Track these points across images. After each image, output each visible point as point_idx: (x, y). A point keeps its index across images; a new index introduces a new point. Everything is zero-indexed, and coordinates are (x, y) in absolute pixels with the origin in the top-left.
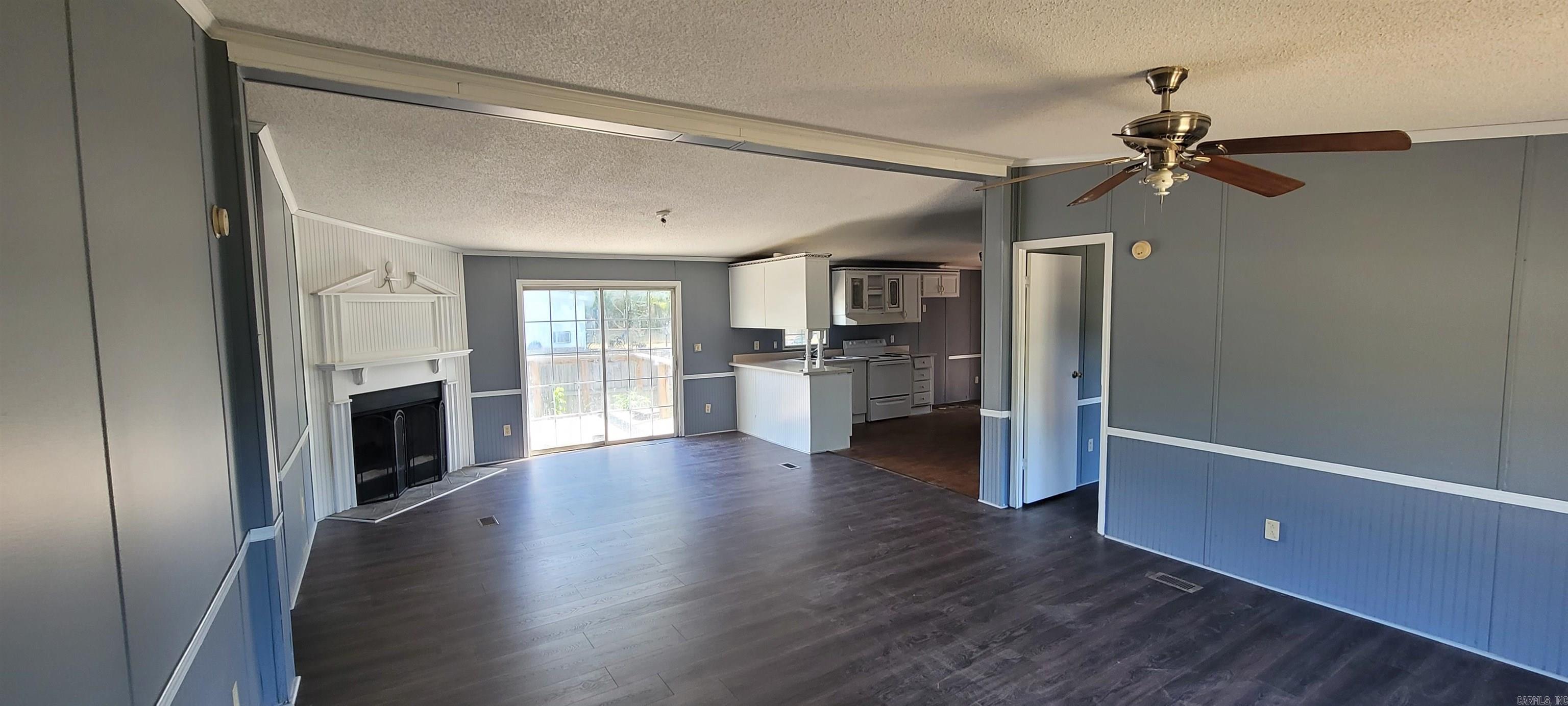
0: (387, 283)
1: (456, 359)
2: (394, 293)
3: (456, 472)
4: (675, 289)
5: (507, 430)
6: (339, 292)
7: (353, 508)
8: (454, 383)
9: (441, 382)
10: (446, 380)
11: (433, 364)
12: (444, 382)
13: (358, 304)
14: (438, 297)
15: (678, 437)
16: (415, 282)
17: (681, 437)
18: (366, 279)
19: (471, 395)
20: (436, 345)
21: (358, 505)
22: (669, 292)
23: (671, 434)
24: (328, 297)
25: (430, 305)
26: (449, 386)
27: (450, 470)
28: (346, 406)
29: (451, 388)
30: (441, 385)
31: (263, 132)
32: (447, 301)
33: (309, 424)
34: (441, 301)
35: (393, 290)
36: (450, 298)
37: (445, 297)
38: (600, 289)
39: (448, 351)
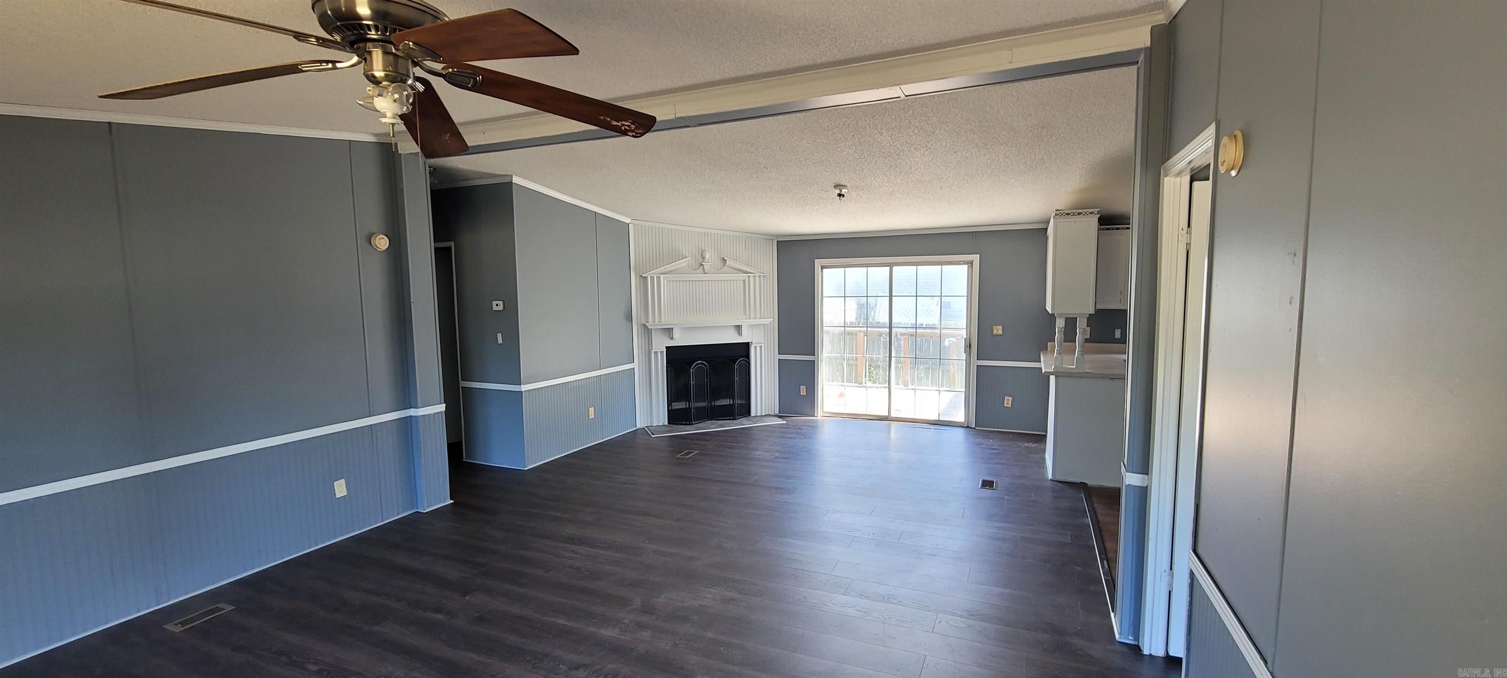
0: (702, 266)
1: (766, 326)
2: (707, 273)
3: (757, 416)
4: (972, 264)
5: (803, 390)
6: (660, 274)
7: (664, 425)
8: (761, 345)
9: (748, 343)
10: (752, 342)
11: (738, 328)
12: (750, 343)
13: (681, 282)
14: (749, 276)
15: (968, 427)
16: (726, 265)
17: (971, 428)
18: (682, 263)
19: (779, 357)
20: (745, 314)
21: (668, 423)
22: (966, 267)
23: (962, 423)
24: (652, 278)
25: (742, 282)
26: (756, 347)
27: (753, 414)
28: (661, 352)
29: (758, 349)
30: (747, 346)
31: (516, 180)
32: (757, 279)
33: (634, 362)
34: (752, 279)
35: (706, 272)
36: (760, 276)
37: (754, 276)
38: (891, 265)
39: (753, 319)
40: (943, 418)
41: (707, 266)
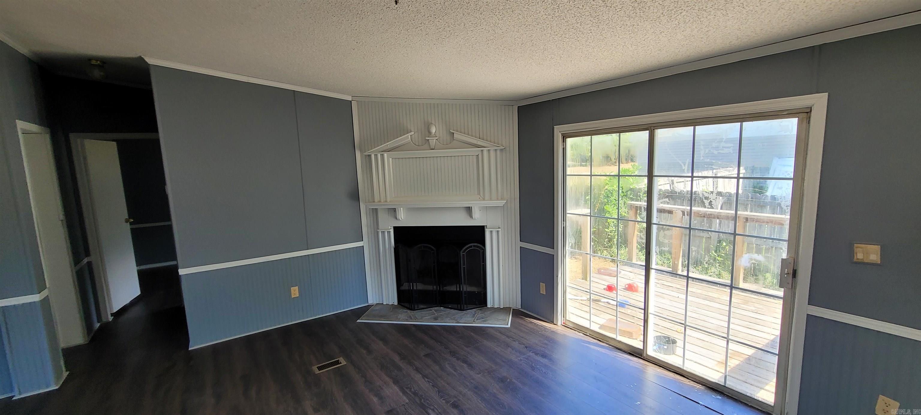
1: (503, 207)
2: (434, 149)
3: (493, 308)
4: (808, 114)
5: (542, 289)
6: (383, 151)
7: (394, 303)
8: (497, 230)
9: (483, 227)
11: (469, 210)
12: (485, 227)
13: (403, 159)
14: (482, 150)
16: (454, 138)
18: (405, 139)
19: (520, 246)
20: (479, 194)
21: (398, 303)
23: (770, 406)
24: (376, 156)
25: (475, 157)
26: (491, 232)
27: (489, 305)
28: (389, 233)
29: (495, 235)
30: (481, 230)
31: (150, 61)
32: (492, 153)
33: (363, 241)
34: (485, 153)
35: (432, 147)
36: (496, 150)
37: (489, 150)
38: (651, 128)
39: (488, 200)
40: (732, 384)
41: (433, 142)
